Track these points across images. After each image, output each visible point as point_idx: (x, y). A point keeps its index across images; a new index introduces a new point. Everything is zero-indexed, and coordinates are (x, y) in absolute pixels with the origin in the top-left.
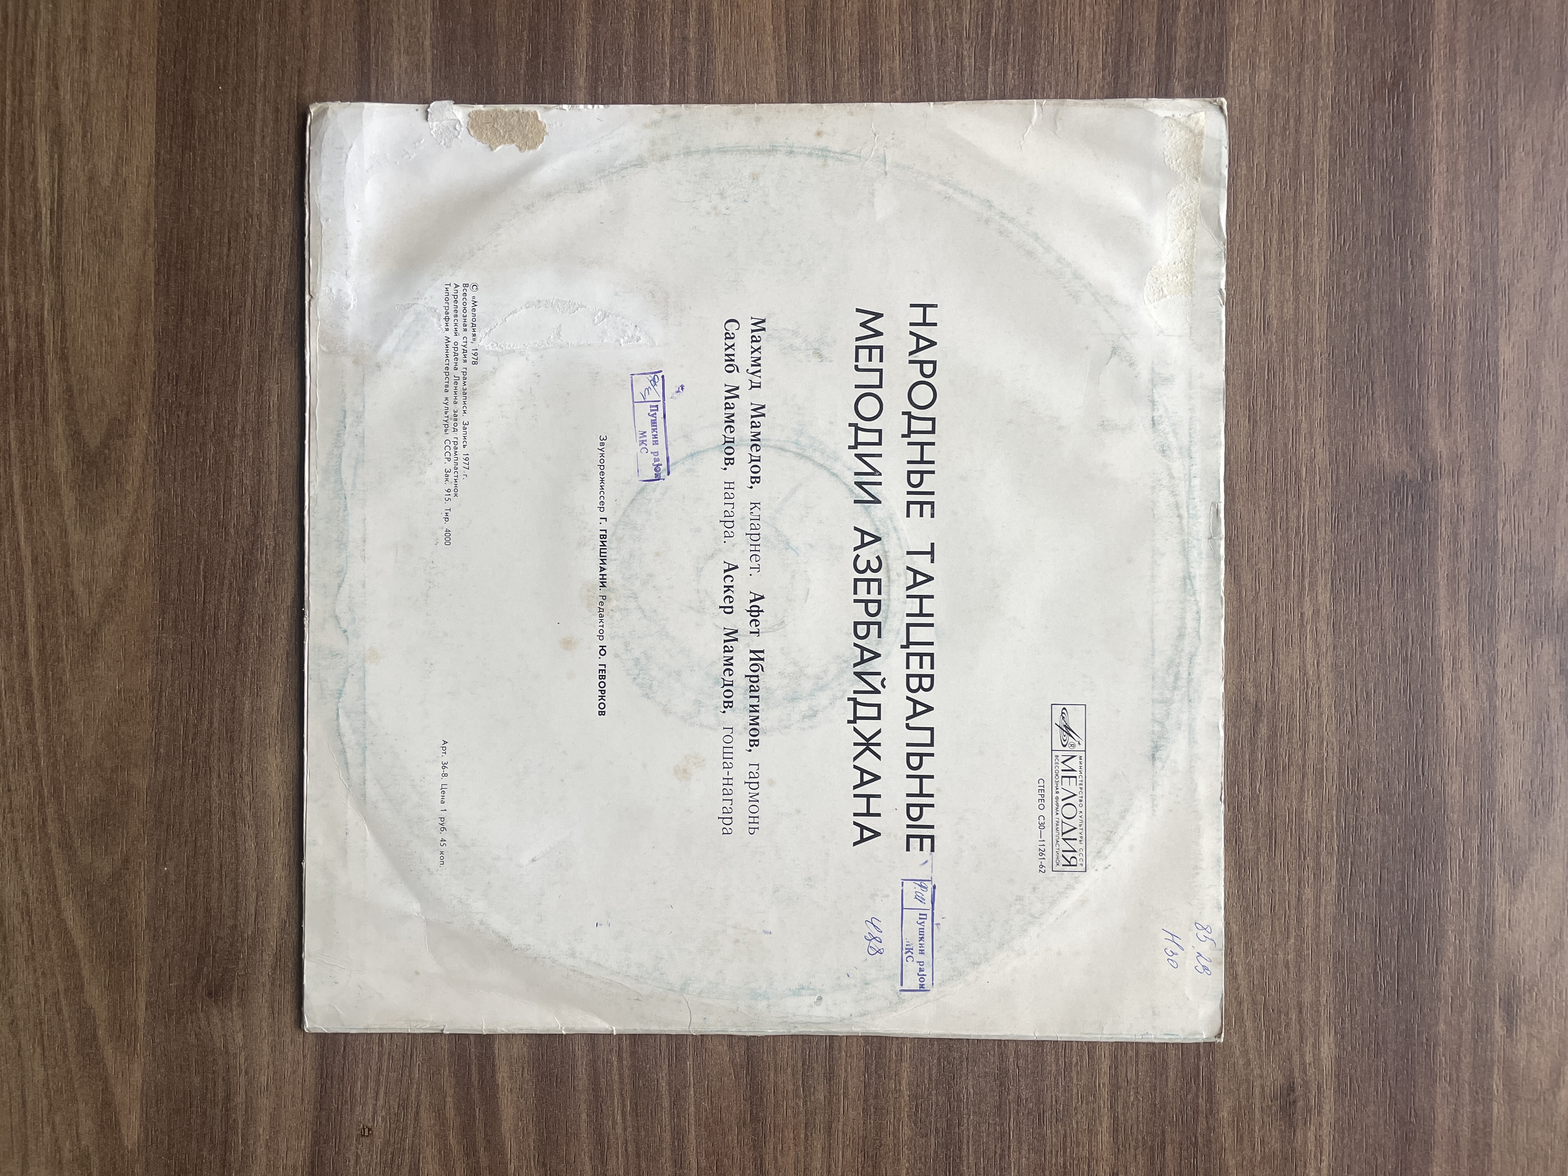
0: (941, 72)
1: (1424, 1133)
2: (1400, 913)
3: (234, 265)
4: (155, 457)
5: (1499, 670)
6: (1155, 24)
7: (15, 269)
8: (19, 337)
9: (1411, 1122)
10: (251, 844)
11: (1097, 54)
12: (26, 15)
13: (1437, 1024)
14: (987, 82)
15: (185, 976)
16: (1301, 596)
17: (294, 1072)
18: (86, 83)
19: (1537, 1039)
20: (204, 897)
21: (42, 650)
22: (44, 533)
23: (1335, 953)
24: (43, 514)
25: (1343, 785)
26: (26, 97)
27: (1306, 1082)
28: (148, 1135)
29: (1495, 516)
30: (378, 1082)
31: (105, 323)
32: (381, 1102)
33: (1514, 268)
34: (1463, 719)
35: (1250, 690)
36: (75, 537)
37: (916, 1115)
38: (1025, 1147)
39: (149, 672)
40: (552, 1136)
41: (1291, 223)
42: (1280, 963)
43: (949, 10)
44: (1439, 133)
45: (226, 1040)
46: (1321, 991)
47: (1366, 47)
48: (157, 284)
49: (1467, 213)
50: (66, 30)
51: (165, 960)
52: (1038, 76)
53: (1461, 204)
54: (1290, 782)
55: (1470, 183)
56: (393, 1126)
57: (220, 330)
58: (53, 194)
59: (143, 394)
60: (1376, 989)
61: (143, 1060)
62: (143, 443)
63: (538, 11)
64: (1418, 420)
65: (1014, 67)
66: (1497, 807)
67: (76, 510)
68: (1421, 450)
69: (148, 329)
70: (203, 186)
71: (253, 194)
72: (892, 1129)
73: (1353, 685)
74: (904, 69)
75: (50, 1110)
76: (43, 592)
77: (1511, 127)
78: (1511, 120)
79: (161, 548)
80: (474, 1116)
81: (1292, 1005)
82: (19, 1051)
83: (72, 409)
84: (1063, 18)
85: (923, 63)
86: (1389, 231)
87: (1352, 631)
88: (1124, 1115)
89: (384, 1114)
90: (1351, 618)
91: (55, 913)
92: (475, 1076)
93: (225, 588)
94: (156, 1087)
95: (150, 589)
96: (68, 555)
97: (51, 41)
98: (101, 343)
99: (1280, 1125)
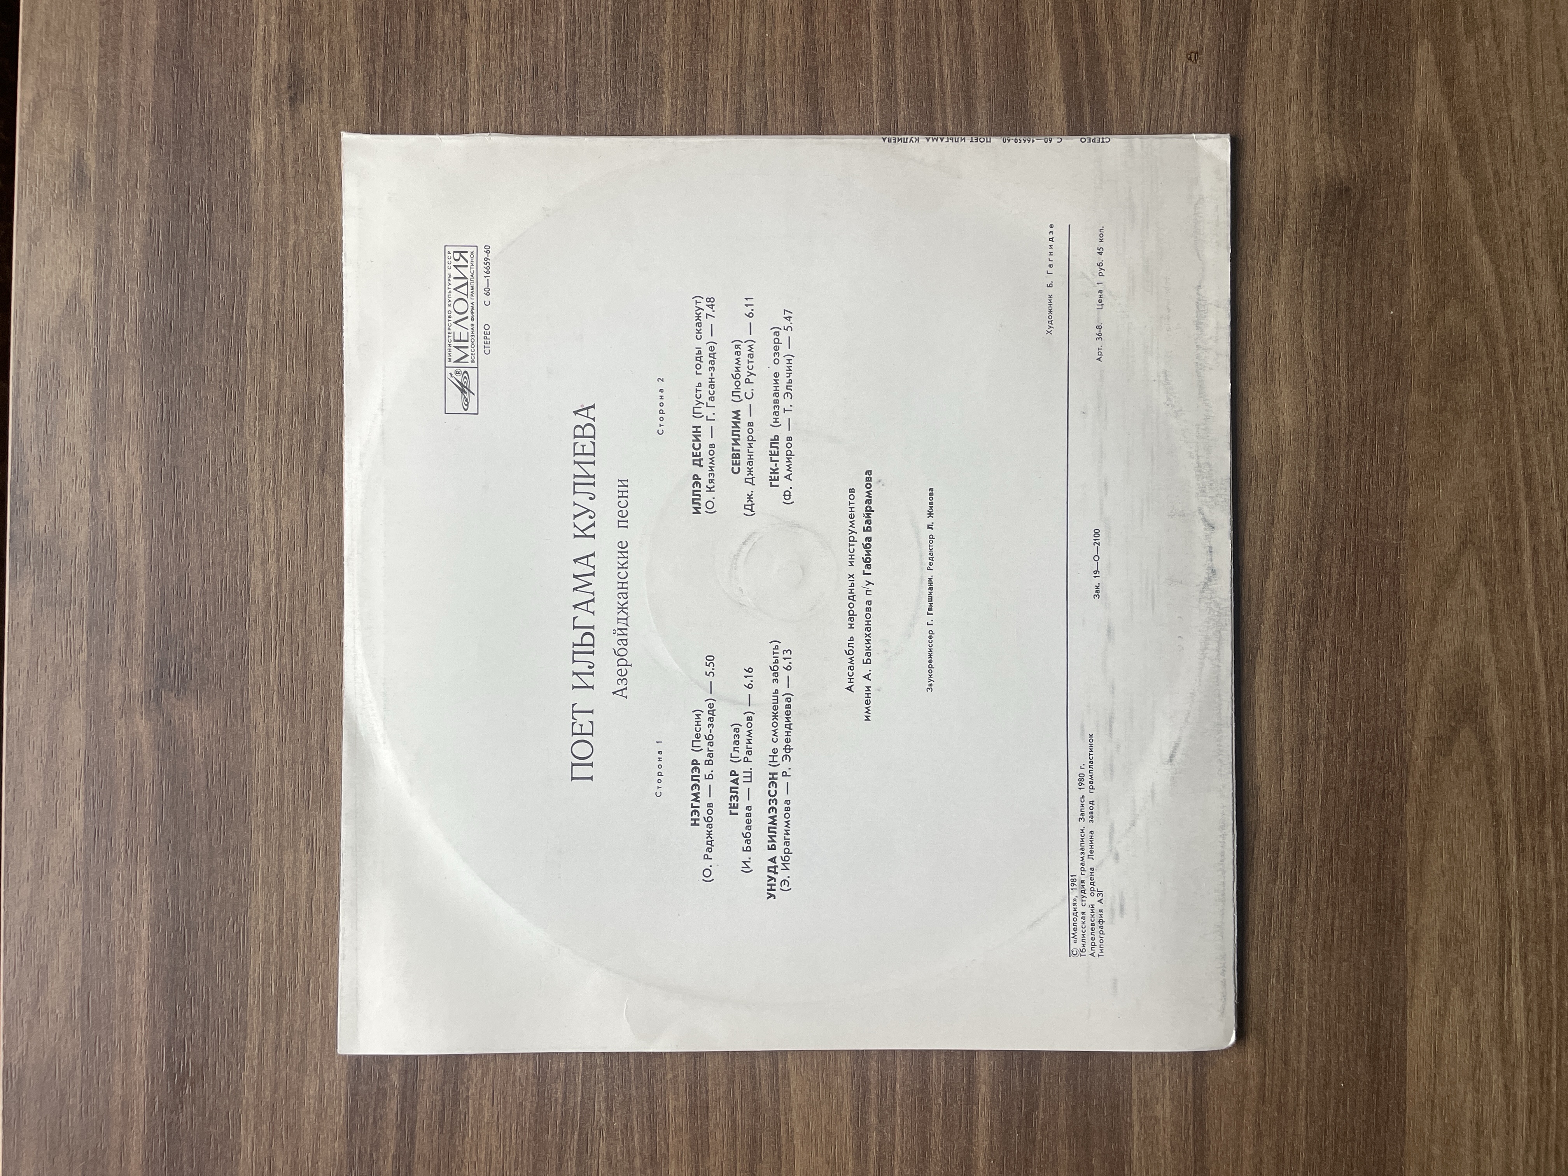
0: (628, 1096)
1: (164, 57)
2: (186, 269)
3: (1327, 908)
4: (1405, 718)
5: (88, 505)
6: (417, 1142)
7: (1546, 906)
8: (1542, 838)
9: (178, 68)
10: (1308, 337)
11: (474, 1113)
12: (1537, 1159)
13: (151, 162)
14: (583, 1085)
15: (1372, 207)
16: (279, 577)
17: (1264, 115)
18: (1478, 1091)
19: (54, 148)
20: (1354, 285)
21: (1516, 527)
22: (1515, 643)
23: (249, 231)
24: (1516, 661)
25: (240, 395)
26: (1537, 1077)
27: (279, 105)
28: (1408, 53)
29: (89, 655)
30: (1182, 105)
31: (1456, 852)
32: (1179, 86)
33: (68, 899)
34: (123, 458)
35: (329, 487)
36: (1483, 640)
37: (657, 74)
38: (551, 44)
39: (1410, 505)
40: (1011, 53)
41: (285, 945)
42: (302, 221)
43: (620, 1157)
44: (140, 1032)
45: (1332, 145)
46: (263, 194)
47: (210, 1118)
48: (1405, 889)
49: (113, 953)
50: (1496, 1144)
51: (1392, 223)
52: (532, 1091)
53: (118, 962)
54: (292, 397)
55: (110, 983)
56: (1166, 62)
57: (1341, 844)
58: (1508, 980)
59: (1418, 780)
60: (210, 196)
61: (1413, 126)
62: (1417, 732)
63: (1026, 1160)
64: (163, 750)
65: (556, 1100)
66: (91, 372)
67: (1483, 666)
68: (161, 720)
69: (1413, 846)
70: (1359, 986)
71: (1309, 979)
72: (680, 60)
73: (229, 490)
74: (665, 1099)
75: (1505, 77)
76: (1515, 585)
77: (69, 1038)
78: (69, 1045)
79: (1399, 628)
80: (1087, 71)
81: (292, 180)
82: (1536, 134)
83: (1488, 766)
84: (508, 1149)
85: (645, 1105)
86: (190, 936)
87: (230, 543)
88: (454, 73)
89: (1176, 75)
90: (231, 556)
91: (1501, 269)
92: (1087, 109)
93: (1334, 589)
94: (1400, 100)
95: (1409, 587)
96: (1490, 621)
97: (1511, 1132)
98: (1459, 831)
99: (303, 65)
